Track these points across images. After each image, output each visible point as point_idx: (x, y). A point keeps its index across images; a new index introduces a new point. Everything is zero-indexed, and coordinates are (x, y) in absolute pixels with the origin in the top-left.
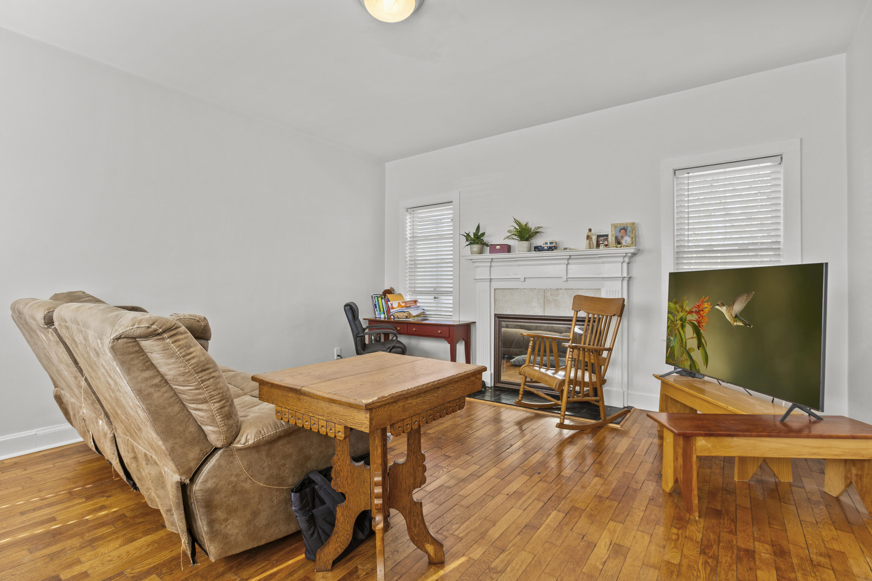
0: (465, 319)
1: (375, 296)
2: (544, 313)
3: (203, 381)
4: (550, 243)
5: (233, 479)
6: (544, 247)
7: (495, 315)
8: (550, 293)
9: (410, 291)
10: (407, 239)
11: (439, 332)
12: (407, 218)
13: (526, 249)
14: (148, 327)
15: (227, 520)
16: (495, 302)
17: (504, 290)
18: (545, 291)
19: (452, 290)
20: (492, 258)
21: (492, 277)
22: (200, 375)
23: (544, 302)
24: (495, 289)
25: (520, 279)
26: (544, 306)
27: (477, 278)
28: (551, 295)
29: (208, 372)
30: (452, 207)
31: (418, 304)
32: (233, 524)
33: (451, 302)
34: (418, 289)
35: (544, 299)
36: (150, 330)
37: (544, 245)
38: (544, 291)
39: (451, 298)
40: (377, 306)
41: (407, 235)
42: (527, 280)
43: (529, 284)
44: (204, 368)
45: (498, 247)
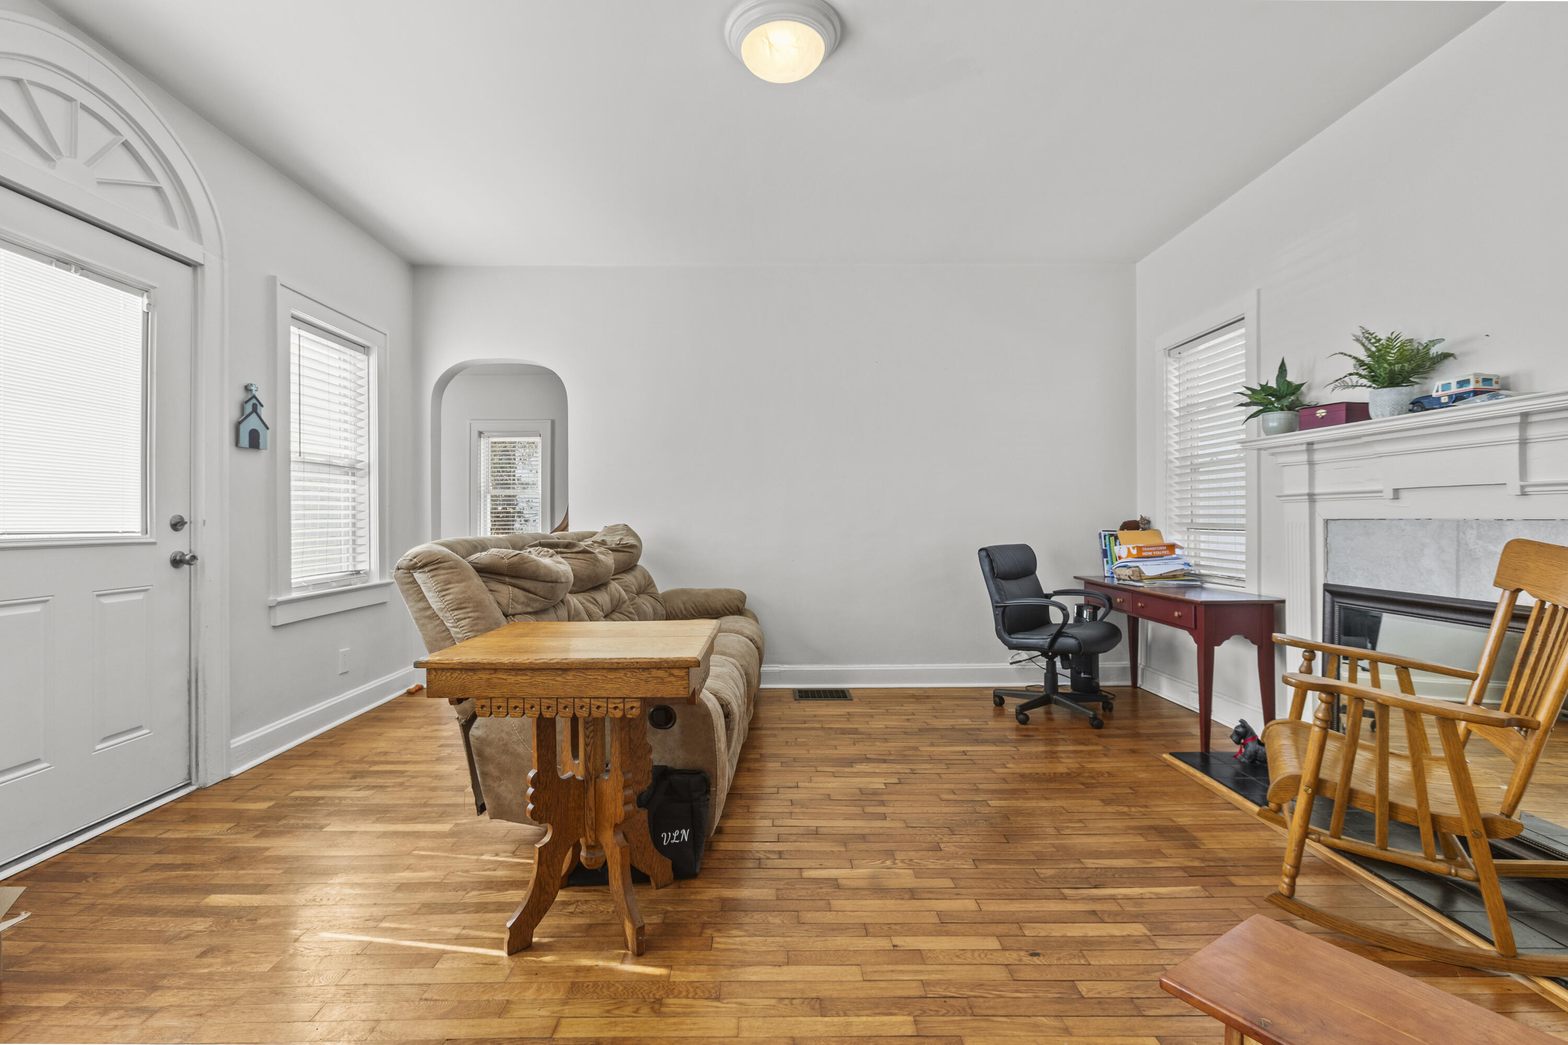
0: (1269, 593)
1: (1107, 533)
2: (1458, 592)
3: (459, 620)
4: (1458, 383)
5: (504, 735)
6: (1439, 398)
7: (1325, 585)
8: (1475, 532)
9: (1179, 524)
10: (1171, 413)
11: (1176, 614)
12: (1171, 368)
13: (1388, 410)
14: (411, 560)
15: (500, 780)
16: (1327, 553)
17: (1349, 523)
18: (1460, 525)
19: (1243, 521)
20: (1309, 440)
21: (1317, 490)
22: (456, 613)
23: (1457, 559)
24: (1327, 522)
25: (1381, 492)
26: (1458, 570)
27: (1286, 492)
28: (1479, 537)
29: (465, 611)
30: (1243, 331)
31: (1178, 551)
32: (507, 786)
33: (1243, 549)
34: (1201, 521)
35: (1458, 551)
36: (412, 562)
37: (1440, 393)
38: (1458, 527)
39: (1243, 540)
40: (1109, 553)
41: (1171, 405)
42: (1403, 494)
43: (1410, 507)
44: (460, 606)
45: (1321, 413)
